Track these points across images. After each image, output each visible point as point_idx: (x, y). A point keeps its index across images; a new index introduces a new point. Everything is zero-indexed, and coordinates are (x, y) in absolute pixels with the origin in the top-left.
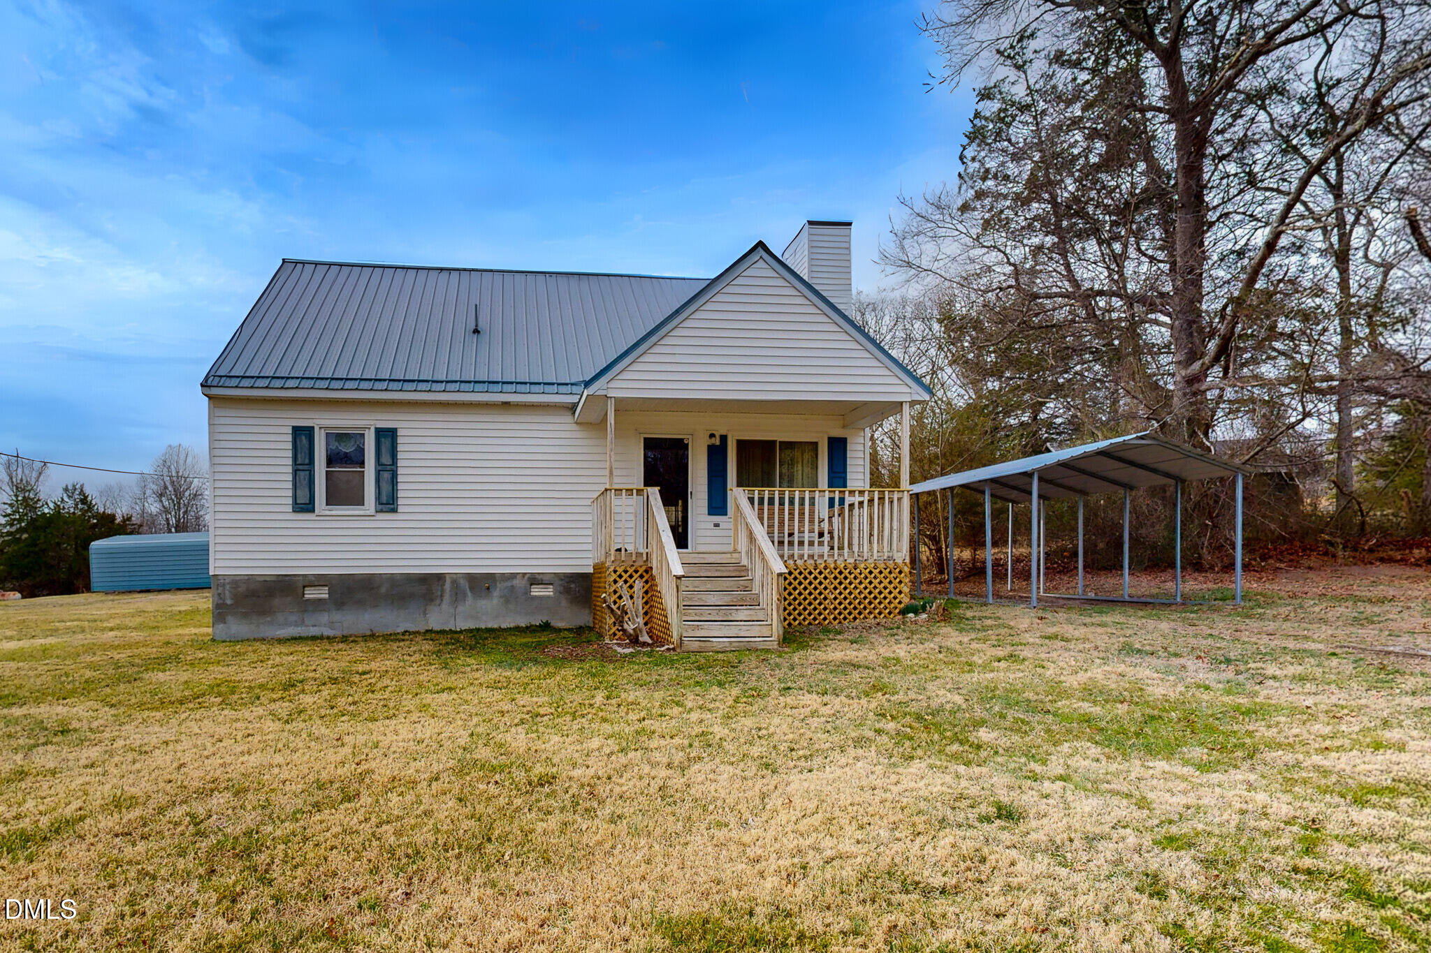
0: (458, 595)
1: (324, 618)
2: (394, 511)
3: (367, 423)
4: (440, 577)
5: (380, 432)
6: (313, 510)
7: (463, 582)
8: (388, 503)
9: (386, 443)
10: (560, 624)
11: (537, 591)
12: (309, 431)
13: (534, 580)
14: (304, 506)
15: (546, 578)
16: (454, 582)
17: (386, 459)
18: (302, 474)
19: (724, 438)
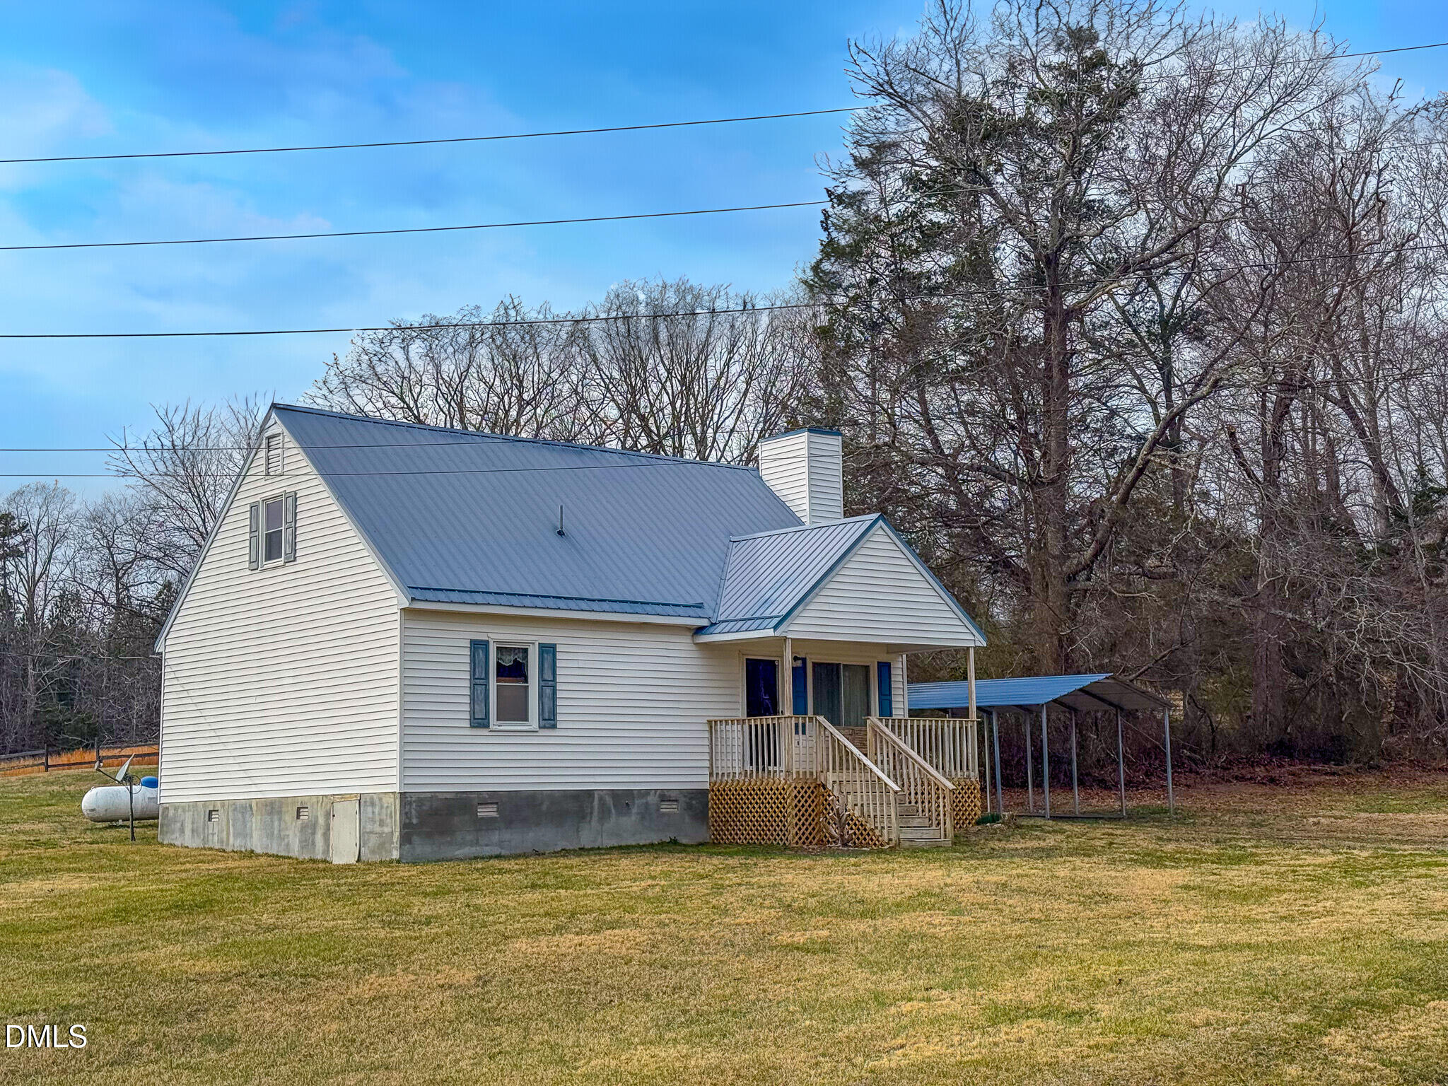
0: (605, 813)
1: (495, 837)
2: (554, 727)
3: (531, 637)
4: (590, 793)
5: (542, 646)
6: (487, 726)
7: (609, 800)
8: (549, 720)
9: (548, 658)
10: (684, 841)
11: (666, 808)
12: (485, 644)
13: (664, 796)
14: (479, 722)
15: (673, 795)
16: (601, 799)
17: (548, 676)
18: (479, 688)
19: (804, 660)
